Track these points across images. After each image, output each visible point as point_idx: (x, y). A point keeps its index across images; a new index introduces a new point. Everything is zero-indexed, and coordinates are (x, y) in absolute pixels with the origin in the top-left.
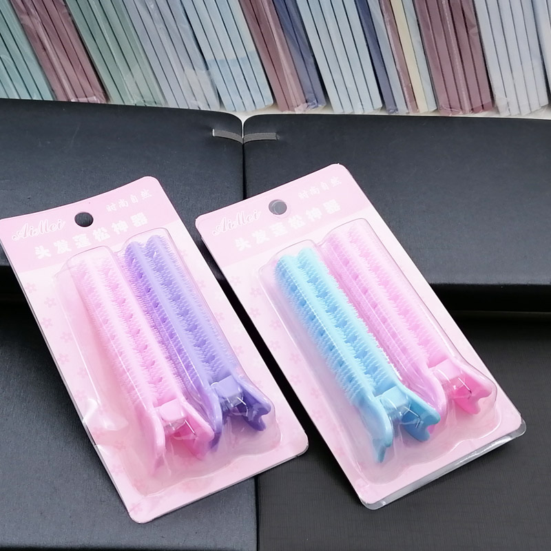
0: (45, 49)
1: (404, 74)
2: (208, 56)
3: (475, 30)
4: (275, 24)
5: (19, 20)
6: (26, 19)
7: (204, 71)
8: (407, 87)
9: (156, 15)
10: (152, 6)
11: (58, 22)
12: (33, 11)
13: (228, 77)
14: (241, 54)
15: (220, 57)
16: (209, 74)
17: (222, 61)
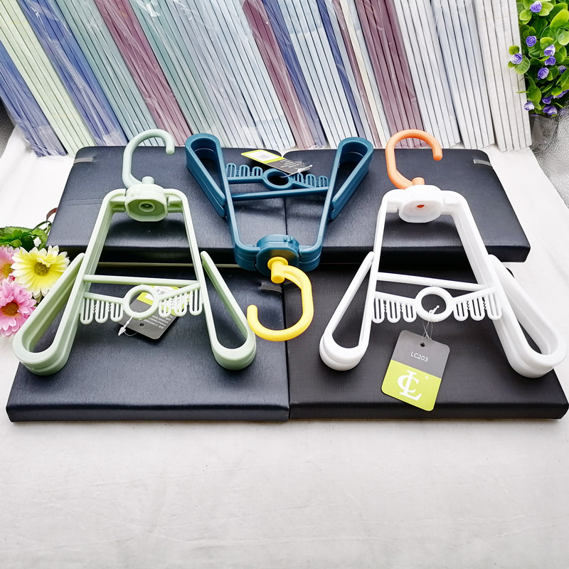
0: (160, 117)
1: (373, 126)
2: (256, 119)
3: (415, 99)
4: (295, 99)
5: (144, 100)
6: (148, 99)
7: (254, 128)
8: (375, 134)
9: (225, 96)
10: (222, 90)
11: (168, 101)
12: (152, 95)
13: (268, 131)
14: (276, 117)
15: (263, 119)
16: (257, 129)
17: (264, 121)
